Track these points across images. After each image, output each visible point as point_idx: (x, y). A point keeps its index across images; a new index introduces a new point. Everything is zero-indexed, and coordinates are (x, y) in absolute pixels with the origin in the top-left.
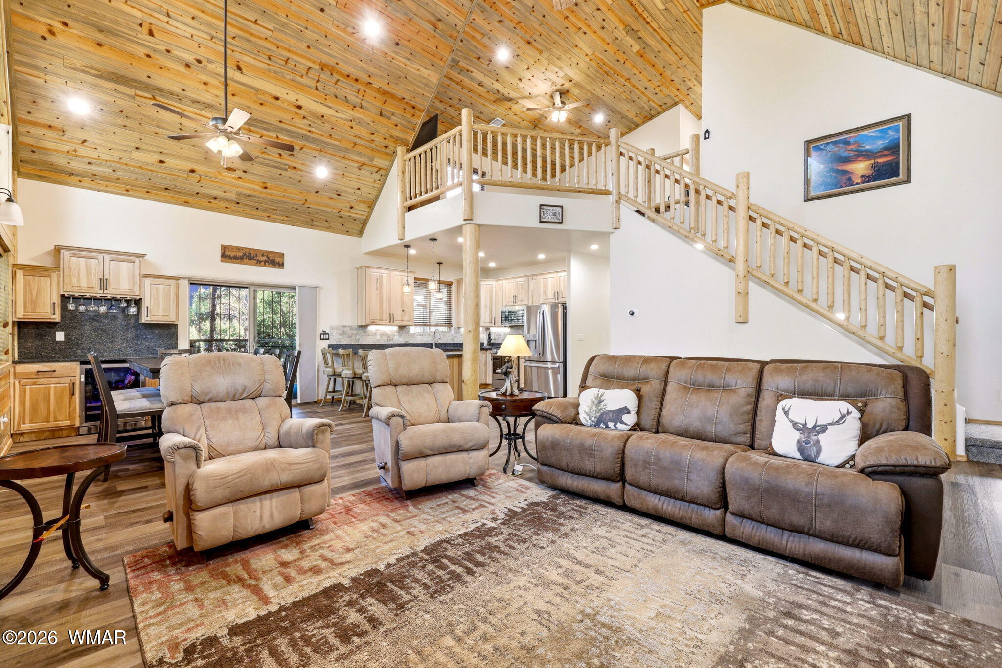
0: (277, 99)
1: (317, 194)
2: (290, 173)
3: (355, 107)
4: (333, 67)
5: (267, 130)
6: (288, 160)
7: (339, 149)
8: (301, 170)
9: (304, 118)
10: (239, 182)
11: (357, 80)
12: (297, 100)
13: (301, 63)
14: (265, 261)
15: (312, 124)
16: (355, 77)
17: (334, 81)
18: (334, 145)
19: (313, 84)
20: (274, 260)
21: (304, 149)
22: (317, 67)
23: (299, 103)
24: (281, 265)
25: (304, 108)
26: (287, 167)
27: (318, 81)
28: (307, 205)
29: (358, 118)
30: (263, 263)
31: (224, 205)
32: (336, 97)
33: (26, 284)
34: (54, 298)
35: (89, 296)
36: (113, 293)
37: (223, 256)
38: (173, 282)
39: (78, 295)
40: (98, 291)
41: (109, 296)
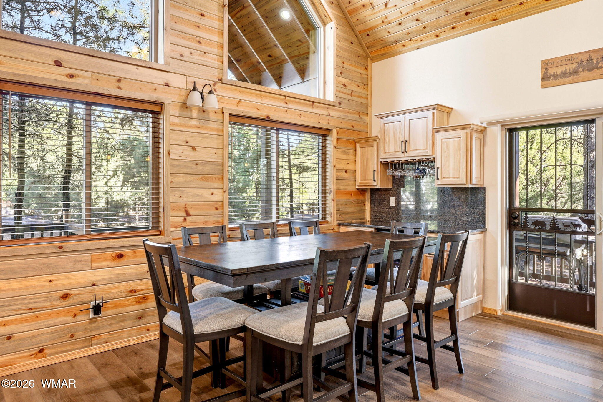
33: (362, 155)
34: (375, 165)
35: (396, 160)
36: (413, 154)
37: (545, 78)
38: (462, 133)
39: (389, 160)
40: (400, 154)
41: (410, 159)
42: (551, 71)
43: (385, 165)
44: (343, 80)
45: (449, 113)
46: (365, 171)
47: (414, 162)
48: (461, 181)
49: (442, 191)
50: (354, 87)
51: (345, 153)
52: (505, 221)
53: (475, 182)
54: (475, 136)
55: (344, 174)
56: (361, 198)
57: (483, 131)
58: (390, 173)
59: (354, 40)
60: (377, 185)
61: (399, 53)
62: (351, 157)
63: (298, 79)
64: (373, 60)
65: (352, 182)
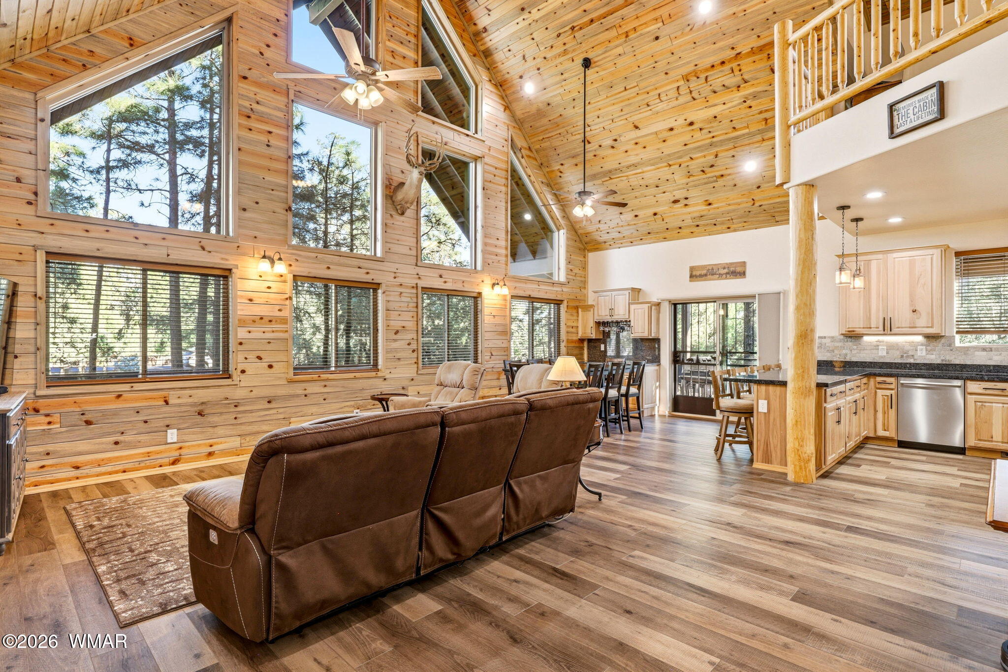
0: (671, 129)
1: (759, 190)
2: (721, 182)
3: (739, 87)
4: (694, 71)
5: (680, 157)
6: (712, 172)
7: (751, 135)
8: (729, 175)
9: (701, 129)
10: (688, 209)
11: (723, 63)
12: (686, 120)
13: (669, 90)
14: (727, 273)
15: (711, 130)
16: (719, 62)
17: (703, 80)
18: (744, 135)
19: (689, 98)
20: (737, 271)
21: (720, 155)
22: (681, 83)
23: (689, 121)
24: (743, 274)
25: (695, 121)
26: (715, 178)
27: (691, 92)
28: (757, 204)
29: (750, 94)
30: (724, 276)
31: (688, 231)
32: (715, 92)
33: (583, 317)
34: (591, 324)
35: (606, 321)
36: (616, 318)
37: (691, 276)
38: (646, 306)
39: (601, 321)
40: (609, 317)
41: (615, 320)
42: (694, 273)
43: (598, 324)
44: (571, 267)
45: (639, 292)
46: (585, 327)
47: (617, 322)
48: (646, 335)
49: (635, 341)
50: (576, 271)
51: (572, 315)
52: (672, 358)
53: (653, 335)
54: (653, 308)
55: (571, 330)
56: (581, 345)
57: (659, 304)
58: (602, 329)
59: (578, 239)
60: (593, 336)
61: (607, 249)
62: (575, 318)
63: (531, 257)
64: (590, 251)
65: (575, 335)
